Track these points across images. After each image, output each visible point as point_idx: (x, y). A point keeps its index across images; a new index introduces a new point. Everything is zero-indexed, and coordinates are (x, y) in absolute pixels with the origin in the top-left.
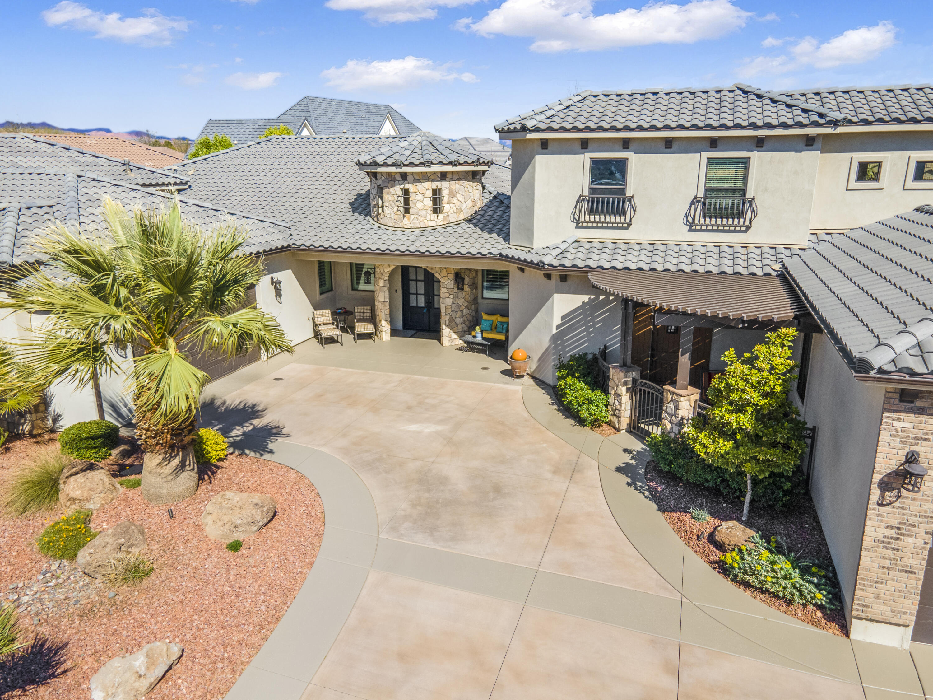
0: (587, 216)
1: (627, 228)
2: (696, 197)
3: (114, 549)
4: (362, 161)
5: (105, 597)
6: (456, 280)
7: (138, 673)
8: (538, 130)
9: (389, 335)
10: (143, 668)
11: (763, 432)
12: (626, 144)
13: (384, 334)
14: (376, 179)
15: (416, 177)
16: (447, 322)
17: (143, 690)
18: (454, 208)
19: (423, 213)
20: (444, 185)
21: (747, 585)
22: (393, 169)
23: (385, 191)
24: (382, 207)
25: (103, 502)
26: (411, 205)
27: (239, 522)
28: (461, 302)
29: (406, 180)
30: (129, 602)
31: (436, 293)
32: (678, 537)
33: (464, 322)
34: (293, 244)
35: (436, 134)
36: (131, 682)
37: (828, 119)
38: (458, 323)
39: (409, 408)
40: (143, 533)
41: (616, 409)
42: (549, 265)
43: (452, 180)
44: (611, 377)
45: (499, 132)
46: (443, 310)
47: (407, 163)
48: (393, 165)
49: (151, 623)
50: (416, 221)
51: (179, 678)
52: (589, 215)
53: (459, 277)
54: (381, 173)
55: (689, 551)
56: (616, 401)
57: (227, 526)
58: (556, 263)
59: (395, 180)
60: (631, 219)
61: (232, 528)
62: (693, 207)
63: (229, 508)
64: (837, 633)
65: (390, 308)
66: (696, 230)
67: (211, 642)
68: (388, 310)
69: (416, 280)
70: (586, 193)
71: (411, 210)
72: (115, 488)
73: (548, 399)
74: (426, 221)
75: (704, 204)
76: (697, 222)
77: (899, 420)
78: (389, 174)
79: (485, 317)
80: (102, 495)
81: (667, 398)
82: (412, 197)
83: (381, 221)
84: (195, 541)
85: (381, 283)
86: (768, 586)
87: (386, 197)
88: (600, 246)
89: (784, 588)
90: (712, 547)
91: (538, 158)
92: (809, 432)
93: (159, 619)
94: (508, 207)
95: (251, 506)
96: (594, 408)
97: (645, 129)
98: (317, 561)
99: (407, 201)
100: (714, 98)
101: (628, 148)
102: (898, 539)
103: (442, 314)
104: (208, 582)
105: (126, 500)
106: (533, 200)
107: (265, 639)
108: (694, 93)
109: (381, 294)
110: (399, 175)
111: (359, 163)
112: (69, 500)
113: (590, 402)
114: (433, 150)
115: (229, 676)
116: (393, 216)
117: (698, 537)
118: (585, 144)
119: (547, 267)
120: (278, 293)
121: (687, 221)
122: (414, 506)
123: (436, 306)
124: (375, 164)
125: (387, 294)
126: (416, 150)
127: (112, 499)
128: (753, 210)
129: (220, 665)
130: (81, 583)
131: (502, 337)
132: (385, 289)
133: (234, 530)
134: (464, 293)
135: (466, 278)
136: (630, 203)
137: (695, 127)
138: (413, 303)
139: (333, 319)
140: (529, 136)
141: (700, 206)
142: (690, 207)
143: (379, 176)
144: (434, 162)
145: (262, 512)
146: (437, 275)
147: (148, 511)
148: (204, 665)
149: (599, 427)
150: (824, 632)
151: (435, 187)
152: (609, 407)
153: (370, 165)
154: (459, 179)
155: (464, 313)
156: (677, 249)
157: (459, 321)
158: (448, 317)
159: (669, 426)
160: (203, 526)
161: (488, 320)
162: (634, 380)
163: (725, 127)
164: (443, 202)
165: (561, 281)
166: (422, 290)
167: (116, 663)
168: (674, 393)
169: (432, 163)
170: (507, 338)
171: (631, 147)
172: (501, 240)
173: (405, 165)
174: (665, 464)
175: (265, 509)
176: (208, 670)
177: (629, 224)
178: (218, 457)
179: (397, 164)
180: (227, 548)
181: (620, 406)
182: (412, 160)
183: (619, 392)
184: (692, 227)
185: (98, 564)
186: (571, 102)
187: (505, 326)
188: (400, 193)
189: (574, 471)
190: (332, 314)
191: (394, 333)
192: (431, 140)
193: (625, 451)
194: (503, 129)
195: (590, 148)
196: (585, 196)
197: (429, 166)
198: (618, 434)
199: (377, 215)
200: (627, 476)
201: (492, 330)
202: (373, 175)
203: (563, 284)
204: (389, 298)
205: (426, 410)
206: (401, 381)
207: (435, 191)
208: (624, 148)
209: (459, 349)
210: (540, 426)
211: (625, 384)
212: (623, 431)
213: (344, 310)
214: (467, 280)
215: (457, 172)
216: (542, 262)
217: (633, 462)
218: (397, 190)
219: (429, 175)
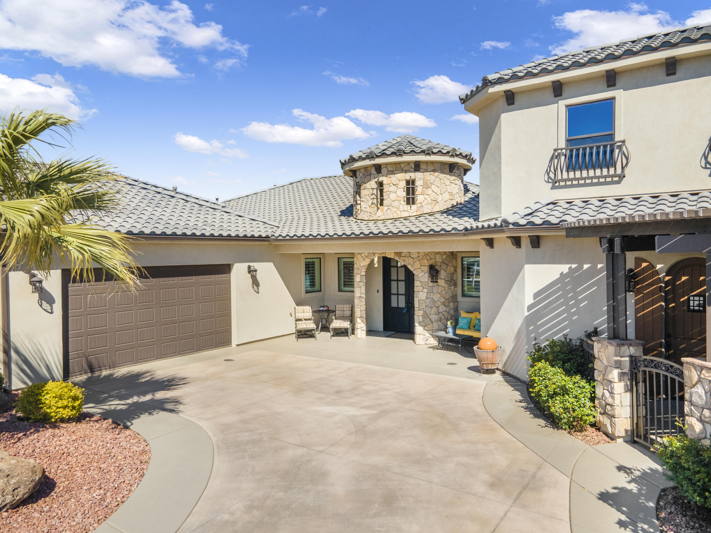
0: (565, 173)
1: (618, 182)
4: (343, 160)
6: (430, 273)
8: (500, 81)
9: (365, 332)
12: (611, 79)
14: (356, 178)
15: (390, 169)
16: (421, 319)
18: (429, 199)
19: (396, 204)
20: (418, 176)
22: (367, 162)
23: (362, 188)
24: (360, 203)
26: (385, 197)
28: (436, 297)
29: (380, 173)
33: (440, 320)
34: (273, 235)
35: (416, 136)
38: (433, 320)
39: (339, 392)
41: (607, 404)
42: (513, 224)
43: (426, 171)
44: (596, 355)
45: (464, 102)
46: (416, 304)
47: (379, 153)
48: (368, 157)
50: (389, 212)
52: (568, 171)
53: (433, 271)
54: (359, 169)
56: (606, 391)
58: (523, 222)
60: (623, 168)
65: (366, 304)
68: (364, 307)
69: (398, 280)
70: (562, 144)
71: (385, 202)
73: (517, 395)
74: (399, 212)
78: (366, 168)
79: (463, 314)
81: (691, 378)
82: (386, 188)
83: (359, 217)
87: (363, 192)
88: (583, 204)
91: (504, 116)
96: (571, 400)
97: (635, 54)
99: (381, 193)
101: (614, 84)
103: (416, 309)
106: (500, 163)
110: (373, 168)
111: (342, 165)
113: (565, 391)
116: (368, 209)
118: (558, 89)
119: (511, 226)
120: (256, 283)
124: (352, 159)
131: (474, 334)
132: (362, 284)
134: (440, 289)
135: (442, 270)
136: (620, 151)
138: (394, 304)
139: (312, 315)
143: (358, 173)
144: (405, 151)
146: (410, 267)
149: (581, 431)
151: (408, 178)
152: (596, 401)
153: (349, 162)
154: (434, 171)
155: (441, 310)
156: (694, 197)
157: (434, 317)
158: (421, 313)
159: (698, 427)
161: (466, 318)
162: (633, 360)
164: (417, 193)
165: (533, 247)
166: (402, 290)
168: (702, 368)
169: (405, 153)
171: (618, 83)
172: (472, 220)
173: (378, 157)
174: (695, 491)
177: (622, 177)
179: (371, 156)
181: (613, 398)
182: (385, 152)
183: (610, 377)
187: (477, 322)
188: (375, 186)
189: (525, 488)
190: (313, 312)
191: (370, 332)
192: (409, 140)
193: (620, 468)
194: (467, 95)
195: (565, 93)
196: (562, 149)
197: (401, 155)
198: (613, 444)
199: (356, 212)
200: (619, 510)
201: (469, 328)
202: (354, 173)
203: (536, 250)
204: (366, 294)
205: (357, 395)
206: (350, 369)
207: (408, 182)
208: (609, 86)
209: (434, 348)
210: (493, 423)
211: (618, 365)
212: (620, 441)
213: (326, 308)
214: (443, 274)
215: (432, 163)
216: (505, 222)
217: (633, 487)
218: (372, 184)
219: (402, 166)
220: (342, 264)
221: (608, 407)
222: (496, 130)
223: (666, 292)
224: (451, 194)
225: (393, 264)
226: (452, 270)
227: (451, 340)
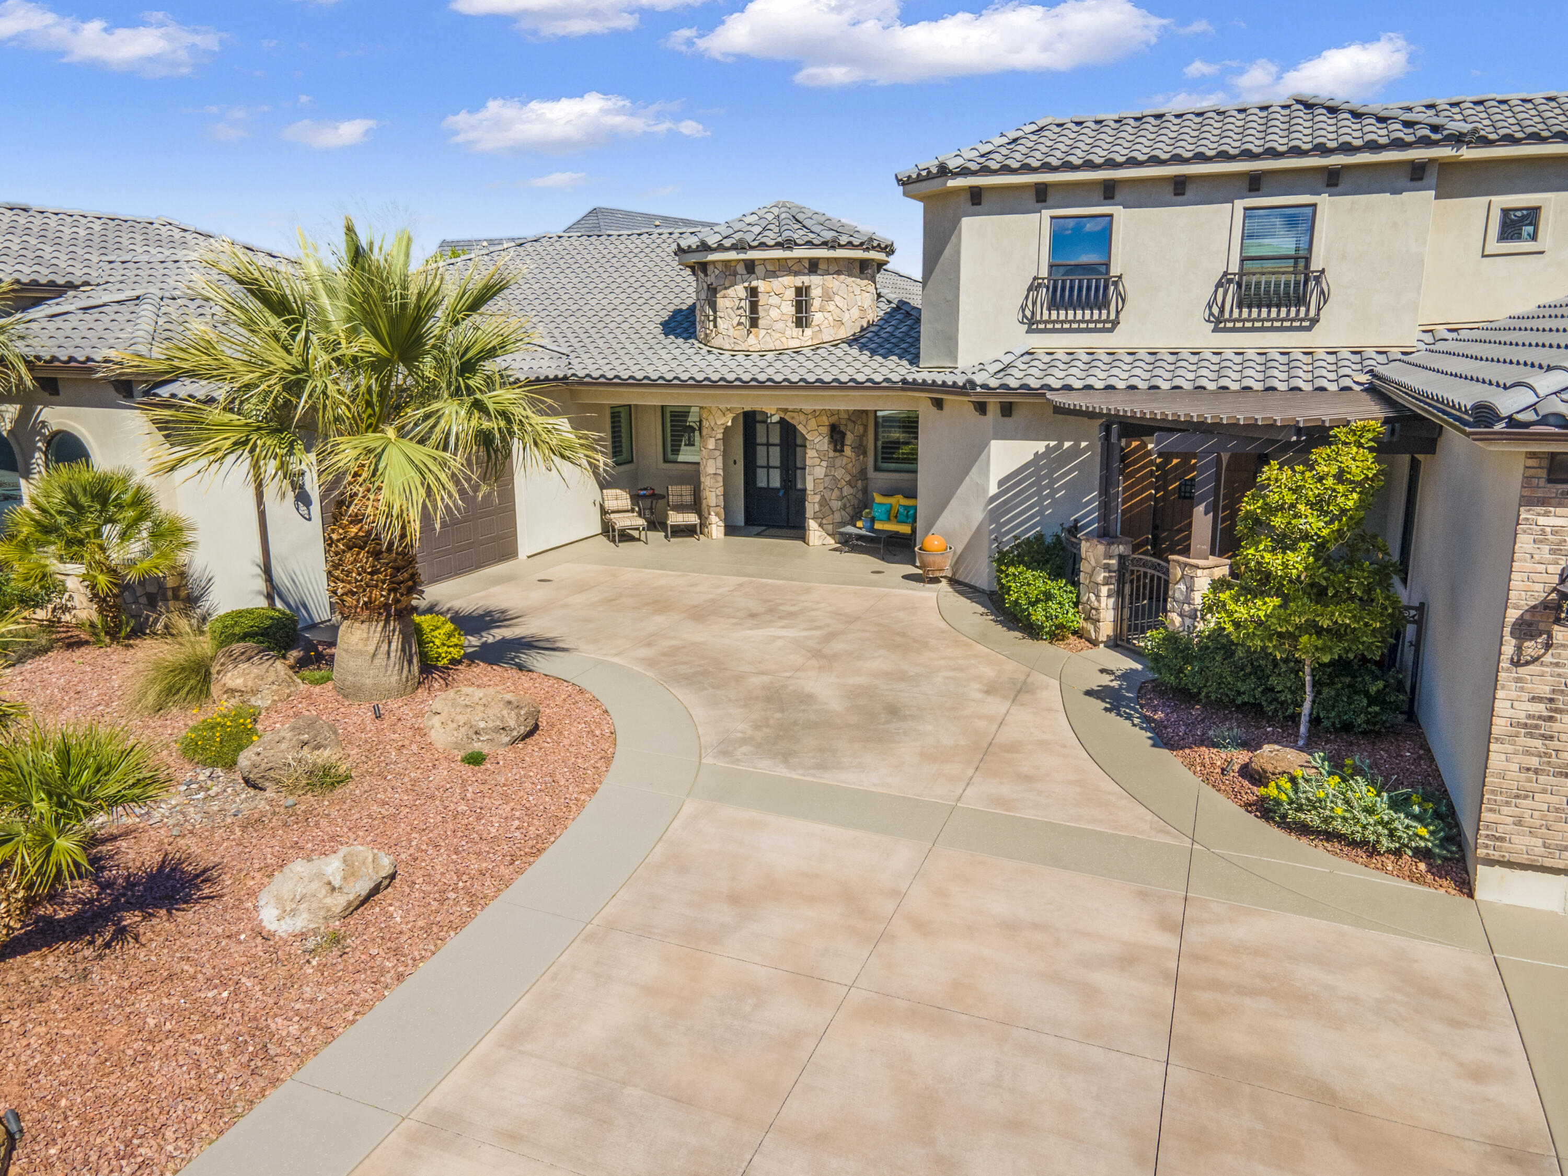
0: (1046, 312)
1: (1111, 330)
2: (1226, 274)
3: (293, 747)
4: (684, 244)
5: (280, 806)
6: (832, 437)
7: (329, 883)
8: (964, 172)
9: (722, 529)
10: (338, 878)
11: (1326, 579)
12: (1109, 191)
13: (714, 527)
14: (706, 275)
15: (770, 268)
16: (817, 507)
17: (338, 910)
18: (831, 319)
19: (780, 326)
20: (814, 281)
21: (1303, 829)
22: (732, 255)
23: (720, 294)
24: (715, 321)
25: (276, 698)
26: (761, 313)
27: (482, 725)
28: (840, 473)
29: (753, 272)
30: (315, 812)
31: (799, 465)
32: (1191, 773)
33: (844, 508)
34: (573, 375)
35: (801, 204)
36: (321, 896)
37: (1445, 133)
38: (834, 509)
39: (753, 616)
40: (335, 733)
41: (1092, 608)
42: (982, 386)
43: (827, 273)
44: (1083, 556)
45: (904, 184)
46: (810, 486)
47: (755, 243)
48: (734, 247)
49: (349, 838)
50: (768, 338)
51: (391, 905)
52: (1049, 310)
53: (836, 435)
54: (714, 262)
55: (1208, 790)
56: (1091, 595)
57: (463, 730)
58: (994, 383)
59: (735, 274)
60: (1118, 313)
61: (471, 733)
62: (1221, 290)
63: (467, 706)
64: (1454, 892)
65: (725, 485)
66: (1226, 330)
67: (438, 867)
68: (721, 489)
69: (768, 445)
70: (1044, 273)
71: (760, 322)
72: (294, 681)
73: (979, 608)
74: (784, 339)
75: (1239, 285)
76: (1227, 315)
77: (1546, 514)
78: (726, 263)
79: (878, 499)
80: (274, 687)
81: (1175, 575)
82: (762, 299)
83: (716, 342)
84: (414, 748)
85: (711, 444)
86: (1338, 825)
87: (721, 302)
88: (1067, 358)
89: (1364, 827)
90: (1246, 783)
91: (965, 221)
92: (1413, 612)
93: (361, 833)
94: (918, 321)
95: (501, 705)
96: (1055, 607)
97: (1140, 164)
98: (602, 789)
99: (754, 307)
100: (1257, 118)
101: (1112, 198)
102: (1551, 719)
104: (433, 797)
105: (309, 697)
106: (958, 288)
107: (520, 871)
108: (1224, 112)
109: (711, 462)
110: (742, 264)
111: (680, 251)
112: (226, 692)
113: (1049, 597)
114: (798, 226)
115: (466, 909)
116: (731, 332)
117: (1223, 770)
118: (1042, 194)
119: (979, 389)
121: (1211, 314)
122: (757, 727)
123: (799, 486)
124: (705, 247)
125: (720, 464)
126: (769, 227)
127: (289, 696)
128: (1322, 292)
129: (452, 895)
130: (243, 796)
131: (905, 529)
132: (717, 453)
133: (474, 737)
134: (845, 460)
135: (848, 433)
136: (1116, 288)
137: (1224, 156)
138: (761, 483)
139: (633, 504)
140: (951, 183)
141: (1232, 288)
142: (1216, 291)
143: (710, 269)
144: (798, 241)
145: (518, 715)
146: (800, 428)
147: (342, 710)
148: (426, 894)
149: (1063, 640)
150: (1432, 890)
151: (800, 285)
152: (1080, 605)
153: (697, 250)
154: (838, 273)
155: (845, 494)
156: (1194, 359)
157: (836, 505)
158: (817, 498)
159: (1177, 620)
160: (426, 730)
161: (884, 504)
162: (1122, 560)
163: (1272, 153)
164: (813, 308)
165: (1003, 414)
166: (775, 460)
167: (299, 867)
168: (1186, 565)
169: (796, 244)
170: (914, 531)
171: (1118, 197)
172: (905, 363)
173: (752, 248)
175: (522, 712)
176: (435, 900)
177: (1116, 323)
178: (449, 657)
179: (739, 247)
180: (463, 761)
181: (1099, 601)
182: (764, 240)
183: (1096, 580)
184: (1219, 323)
185: (269, 765)
186: (1020, 133)
187: (912, 512)
188: (743, 294)
189: (1019, 692)
190: (632, 497)
191: (731, 530)
192: (794, 212)
193: (1102, 671)
194: (909, 177)
195: (1050, 200)
196: (1043, 279)
197: (790, 248)
198: (1095, 650)
199: (707, 335)
200: (1104, 701)
201: (889, 519)
202: (700, 268)
203: (1006, 419)
204: (724, 470)
205: (780, 618)
206: (740, 585)
207: (799, 291)
208: (1105, 198)
209: (835, 550)
210: (965, 638)
211: (1107, 568)
212: (1102, 645)
213: (650, 492)
214: (849, 438)
215: (836, 259)
216: (972, 384)
217: (1115, 684)
218: (739, 290)
219: (790, 263)
220: (668, 415)
221: (1094, 612)
222: (953, 239)
223: (1157, 477)
224: (862, 309)
225: (758, 418)
226: (861, 429)
227: (860, 537)
